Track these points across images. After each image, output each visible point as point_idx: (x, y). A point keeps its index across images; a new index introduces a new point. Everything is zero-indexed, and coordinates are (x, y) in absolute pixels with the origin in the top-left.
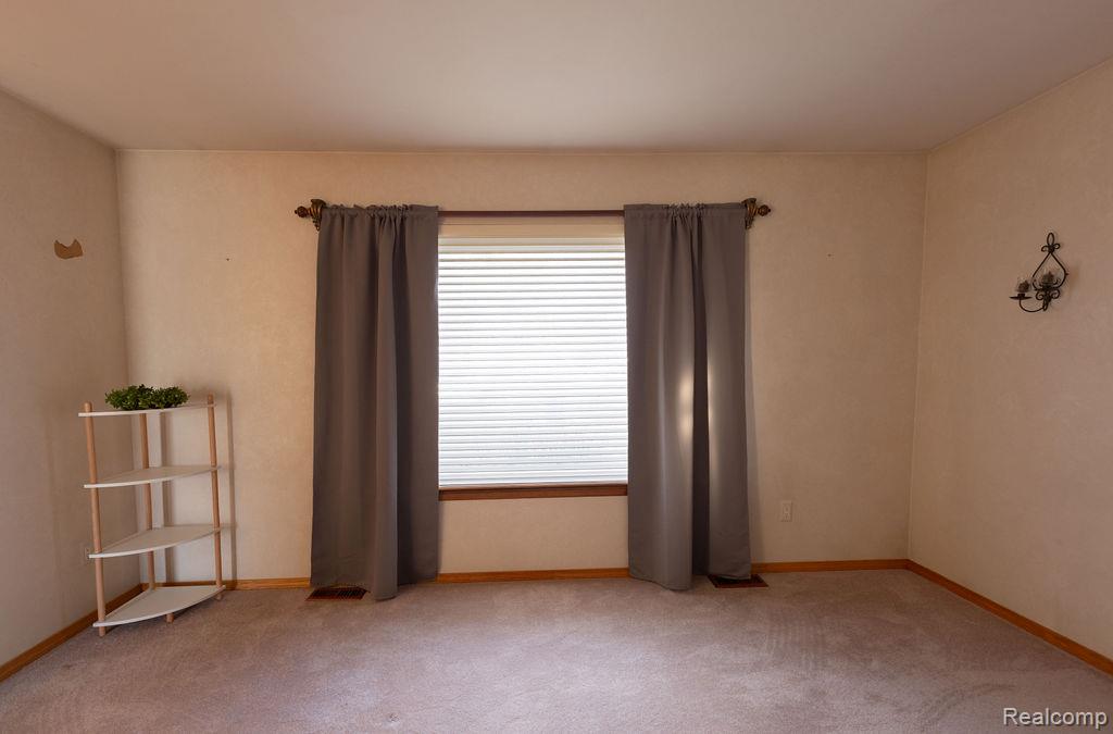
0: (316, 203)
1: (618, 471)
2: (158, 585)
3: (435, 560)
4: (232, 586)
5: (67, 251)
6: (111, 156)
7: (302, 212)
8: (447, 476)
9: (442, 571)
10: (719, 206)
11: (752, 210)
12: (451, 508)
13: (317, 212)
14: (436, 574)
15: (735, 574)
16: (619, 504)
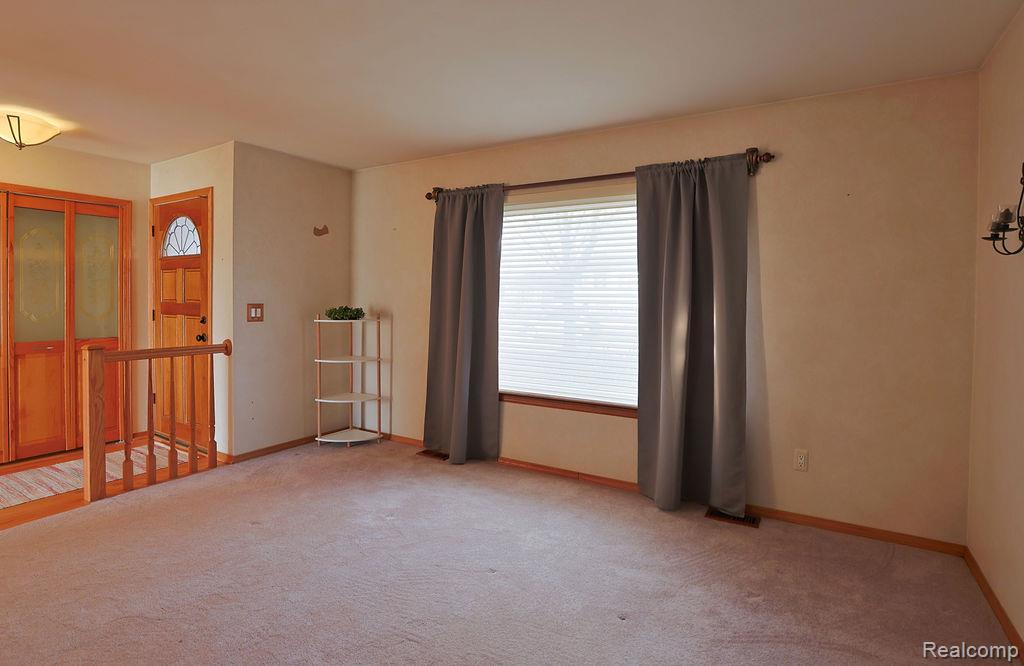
0: (436, 190)
1: (630, 397)
2: (356, 428)
3: (498, 445)
4: (387, 437)
5: (318, 232)
6: (350, 174)
7: (429, 196)
8: (506, 384)
9: (502, 455)
10: (721, 159)
11: (756, 160)
12: (508, 407)
13: (437, 194)
14: (497, 457)
15: (729, 510)
16: (632, 424)
